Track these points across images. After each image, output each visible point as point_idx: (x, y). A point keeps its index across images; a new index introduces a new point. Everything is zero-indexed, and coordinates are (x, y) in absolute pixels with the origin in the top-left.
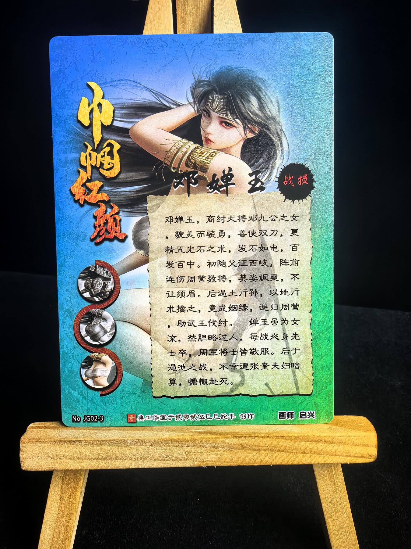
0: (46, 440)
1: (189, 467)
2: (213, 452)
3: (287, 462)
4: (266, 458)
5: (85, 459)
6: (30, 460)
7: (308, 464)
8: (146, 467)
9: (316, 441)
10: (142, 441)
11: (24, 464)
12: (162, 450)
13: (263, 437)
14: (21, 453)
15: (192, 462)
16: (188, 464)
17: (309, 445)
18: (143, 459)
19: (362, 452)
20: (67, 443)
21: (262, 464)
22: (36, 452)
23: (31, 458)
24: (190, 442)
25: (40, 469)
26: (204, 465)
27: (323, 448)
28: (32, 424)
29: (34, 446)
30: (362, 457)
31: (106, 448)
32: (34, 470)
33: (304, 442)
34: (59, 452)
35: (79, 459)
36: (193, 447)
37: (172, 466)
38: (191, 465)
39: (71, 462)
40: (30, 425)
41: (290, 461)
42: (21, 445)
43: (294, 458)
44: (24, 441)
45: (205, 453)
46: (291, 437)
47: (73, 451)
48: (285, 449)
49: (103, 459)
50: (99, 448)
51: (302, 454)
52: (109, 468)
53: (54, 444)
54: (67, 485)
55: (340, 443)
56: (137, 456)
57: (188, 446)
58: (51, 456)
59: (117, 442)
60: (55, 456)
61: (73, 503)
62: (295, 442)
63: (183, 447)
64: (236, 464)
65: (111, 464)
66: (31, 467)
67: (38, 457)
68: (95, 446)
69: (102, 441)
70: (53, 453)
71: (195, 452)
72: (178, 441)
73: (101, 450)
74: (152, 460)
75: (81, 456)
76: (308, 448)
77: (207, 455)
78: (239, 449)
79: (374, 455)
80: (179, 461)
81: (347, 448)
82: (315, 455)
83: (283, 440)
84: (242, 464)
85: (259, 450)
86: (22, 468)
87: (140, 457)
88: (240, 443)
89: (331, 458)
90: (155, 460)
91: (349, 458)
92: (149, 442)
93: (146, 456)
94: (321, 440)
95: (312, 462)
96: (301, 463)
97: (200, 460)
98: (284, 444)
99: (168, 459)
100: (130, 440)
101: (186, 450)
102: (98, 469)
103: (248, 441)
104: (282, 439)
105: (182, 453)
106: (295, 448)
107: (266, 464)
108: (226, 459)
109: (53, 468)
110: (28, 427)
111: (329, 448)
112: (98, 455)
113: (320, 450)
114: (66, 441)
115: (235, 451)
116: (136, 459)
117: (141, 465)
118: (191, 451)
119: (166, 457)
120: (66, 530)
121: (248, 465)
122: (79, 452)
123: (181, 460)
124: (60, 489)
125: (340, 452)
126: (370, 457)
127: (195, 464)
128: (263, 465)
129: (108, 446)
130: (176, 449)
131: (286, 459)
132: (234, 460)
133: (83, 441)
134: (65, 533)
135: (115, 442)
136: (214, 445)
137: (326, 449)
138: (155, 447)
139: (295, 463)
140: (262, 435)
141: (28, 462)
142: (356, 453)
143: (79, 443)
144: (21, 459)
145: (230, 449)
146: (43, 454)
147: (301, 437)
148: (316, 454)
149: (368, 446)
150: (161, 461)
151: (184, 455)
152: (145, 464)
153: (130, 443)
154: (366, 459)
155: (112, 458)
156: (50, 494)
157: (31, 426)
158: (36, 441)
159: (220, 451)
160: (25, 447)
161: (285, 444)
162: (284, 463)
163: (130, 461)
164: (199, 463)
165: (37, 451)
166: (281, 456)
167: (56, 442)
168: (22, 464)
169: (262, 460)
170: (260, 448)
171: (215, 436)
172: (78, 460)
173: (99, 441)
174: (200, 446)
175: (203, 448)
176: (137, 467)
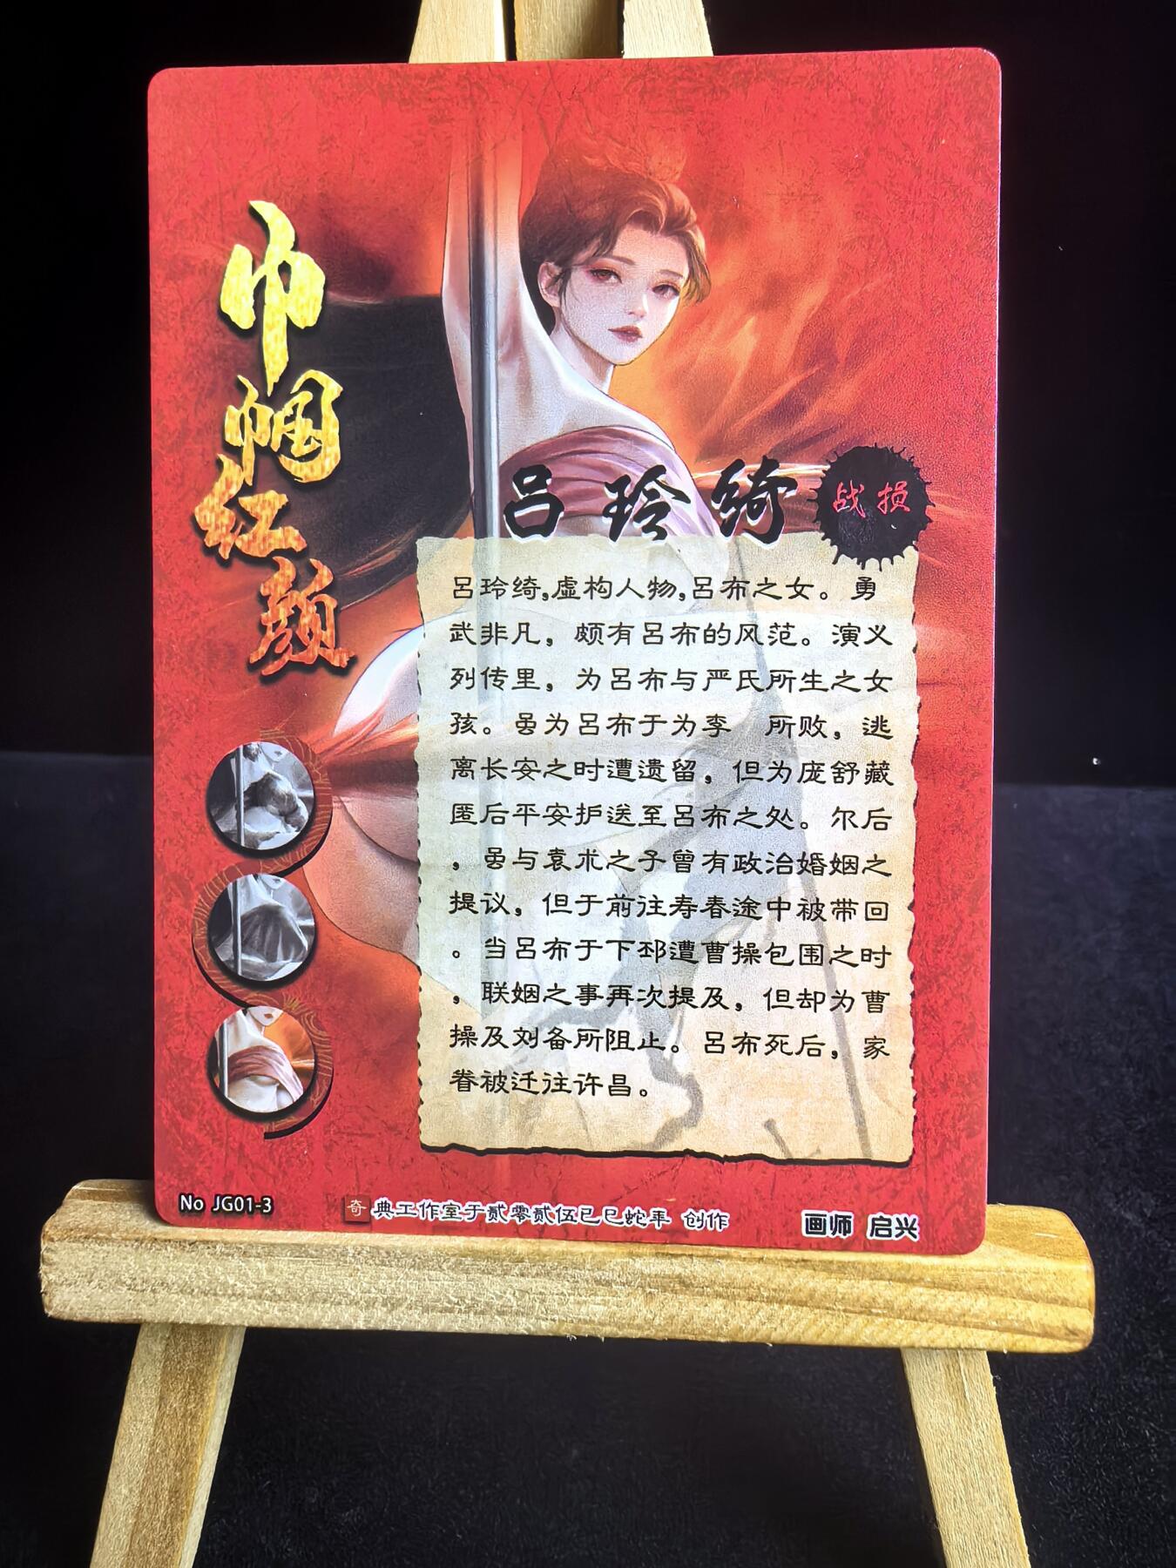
0: (113, 1235)
2: (596, 1295)
3: (818, 1336)
4: (754, 1324)
5: (224, 1295)
6: (67, 1290)
7: (879, 1345)
8: (399, 1328)
10: (388, 1253)
11: (50, 1301)
12: (446, 1283)
14: (43, 1267)
16: (522, 1326)
18: (392, 1304)
19: (1046, 1321)
21: (743, 1337)
22: (85, 1268)
23: (70, 1285)
24: (527, 1264)
25: (96, 1316)
26: (567, 1330)
27: (927, 1303)
28: (82, 1183)
30: (1046, 1334)
32: (78, 1317)
33: (868, 1282)
34: (149, 1270)
35: (206, 1295)
36: (538, 1279)
37: (475, 1329)
39: (184, 1301)
40: (75, 1187)
41: (824, 1335)
42: (43, 1247)
43: (838, 1327)
44: (51, 1232)
47: (190, 1271)
48: (811, 1297)
52: (292, 1325)
53: (137, 1248)
55: (979, 1288)
56: (372, 1296)
57: (522, 1275)
58: (129, 1282)
60: (139, 1281)
62: (841, 1279)
63: (507, 1277)
64: (661, 1335)
65: (298, 1314)
66: (71, 1309)
67: (89, 1282)
68: (252, 1259)
70: (132, 1272)
73: (270, 1270)
75: (213, 1286)
76: (880, 1301)
77: (578, 1303)
78: (674, 1291)
80: (496, 1317)
81: (1001, 1306)
82: (902, 1322)
84: (681, 1336)
85: (734, 1298)
86: (46, 1310)
88: (677, 1273)
89: (949, 1332)
90: (426, 1310)
92: (408, 1255)
93: (399, 1297)
96: (858, 1342)
97: (556, 1317)
99: (463, 1307)
100: (354, 1248)
101: (515, 1285)
102: (262, 1325)
105: (505, 1293)
106: (840, 1296)
107: (754, 1340)
108: (634, 1318)
110: (69, 1193)
112: (262, 1284)
113: (917, 1305)
114: (170, 1241)
116: (371, 1304)
117: (385, 1321)
119: (458, 1304)
121: (699, 1339)
122: (206, 1276)
123: (502, 1313)
125: (976, 1316)
126: (1072, 1337)
127: (543, 1327)
128: (745, 1340)
130: (486, 1280)
131: (814, 1330)
132: (657, 1321)
136: (597, 1274)
137: (935, 1306)
138: (426, 1271)
139: (842, 1340)
141: (62, 1296)
142: (1028, 1321)
144: (43, 1287)
145: (648, 1290)
146: (106, 1275)
147: (860, 1266)
149: (1065, 1302)
150: (441, 1312)
151: (509, 1300)
153: (354, 1256)
156: (130, 1387)
157: (76, 1190)
158: (86, 1238)
159: (615, 1295)
161: (811, 1284)
164: (555, 1326)
165: (87, 1264)
166: (799, 1319)
168: (46, 1300)
169: (741, 1327)
172: (202, 1297)
174: (559, 1275)
175: (567, 1283)
176: (371, 1326)
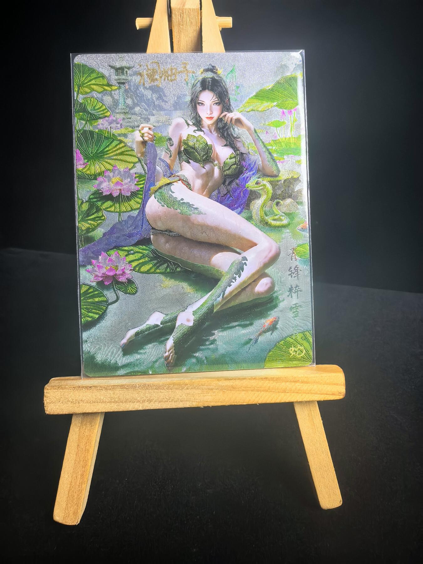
1: (188, 408)
9: (294, 382)
13: (250, 379)
15: (191, 402)
17: (289, 385)
20: (84, 389)
29: (56, 392)
31: (118, 392)
38: (190, 405)
45: (202, 395)
46: (274, 378)
49: (115, 402)
50: (111, 392)
51: (283, 393)
54: (83, 433)
59: (127, 386)
61: (88, 450)
69: (115, 386)
71: (193, 394)
72: (179, 384)
74: (157, 402)
79: (342, 393)
83: (267, 382)
87: (146, 400)
91: (322, 396)
94: (298, 381)
95: (292, 400)
98: (268, 384)
103: (238, 383)
104: (267, 380)
109: (73, 412)
111: (305, 387)
115: (227, 392)
118: (190, 393)
120: (82, 475)
124: (77, 437)
129: (119, 390)
133: (98, 386)
134: (82, 478)
135: (126, 387)
140: (249, 378)
143: (95, 388)
148: (295, 393)
152: (151, 406)
154: (336, 396)
155: (123, 401)
160: (48, 393)
162: (268, 402)
163: (138, 404)
167: (75, 388)
170: (248, 389)
171: (210, 380)
173: (112, 386)
